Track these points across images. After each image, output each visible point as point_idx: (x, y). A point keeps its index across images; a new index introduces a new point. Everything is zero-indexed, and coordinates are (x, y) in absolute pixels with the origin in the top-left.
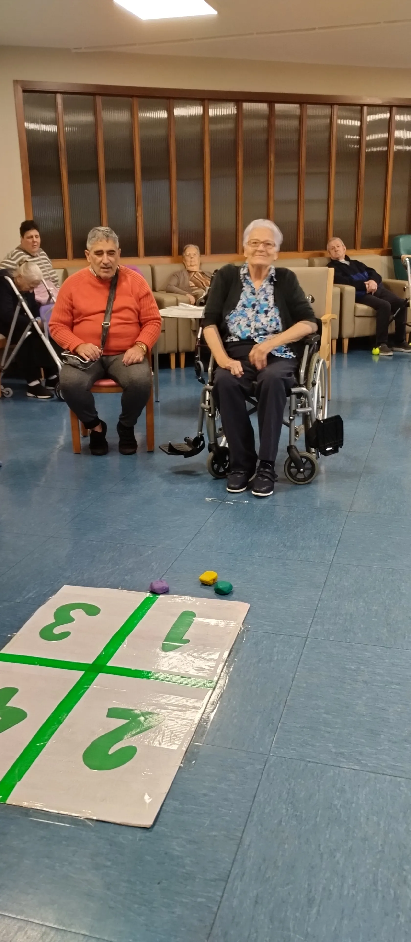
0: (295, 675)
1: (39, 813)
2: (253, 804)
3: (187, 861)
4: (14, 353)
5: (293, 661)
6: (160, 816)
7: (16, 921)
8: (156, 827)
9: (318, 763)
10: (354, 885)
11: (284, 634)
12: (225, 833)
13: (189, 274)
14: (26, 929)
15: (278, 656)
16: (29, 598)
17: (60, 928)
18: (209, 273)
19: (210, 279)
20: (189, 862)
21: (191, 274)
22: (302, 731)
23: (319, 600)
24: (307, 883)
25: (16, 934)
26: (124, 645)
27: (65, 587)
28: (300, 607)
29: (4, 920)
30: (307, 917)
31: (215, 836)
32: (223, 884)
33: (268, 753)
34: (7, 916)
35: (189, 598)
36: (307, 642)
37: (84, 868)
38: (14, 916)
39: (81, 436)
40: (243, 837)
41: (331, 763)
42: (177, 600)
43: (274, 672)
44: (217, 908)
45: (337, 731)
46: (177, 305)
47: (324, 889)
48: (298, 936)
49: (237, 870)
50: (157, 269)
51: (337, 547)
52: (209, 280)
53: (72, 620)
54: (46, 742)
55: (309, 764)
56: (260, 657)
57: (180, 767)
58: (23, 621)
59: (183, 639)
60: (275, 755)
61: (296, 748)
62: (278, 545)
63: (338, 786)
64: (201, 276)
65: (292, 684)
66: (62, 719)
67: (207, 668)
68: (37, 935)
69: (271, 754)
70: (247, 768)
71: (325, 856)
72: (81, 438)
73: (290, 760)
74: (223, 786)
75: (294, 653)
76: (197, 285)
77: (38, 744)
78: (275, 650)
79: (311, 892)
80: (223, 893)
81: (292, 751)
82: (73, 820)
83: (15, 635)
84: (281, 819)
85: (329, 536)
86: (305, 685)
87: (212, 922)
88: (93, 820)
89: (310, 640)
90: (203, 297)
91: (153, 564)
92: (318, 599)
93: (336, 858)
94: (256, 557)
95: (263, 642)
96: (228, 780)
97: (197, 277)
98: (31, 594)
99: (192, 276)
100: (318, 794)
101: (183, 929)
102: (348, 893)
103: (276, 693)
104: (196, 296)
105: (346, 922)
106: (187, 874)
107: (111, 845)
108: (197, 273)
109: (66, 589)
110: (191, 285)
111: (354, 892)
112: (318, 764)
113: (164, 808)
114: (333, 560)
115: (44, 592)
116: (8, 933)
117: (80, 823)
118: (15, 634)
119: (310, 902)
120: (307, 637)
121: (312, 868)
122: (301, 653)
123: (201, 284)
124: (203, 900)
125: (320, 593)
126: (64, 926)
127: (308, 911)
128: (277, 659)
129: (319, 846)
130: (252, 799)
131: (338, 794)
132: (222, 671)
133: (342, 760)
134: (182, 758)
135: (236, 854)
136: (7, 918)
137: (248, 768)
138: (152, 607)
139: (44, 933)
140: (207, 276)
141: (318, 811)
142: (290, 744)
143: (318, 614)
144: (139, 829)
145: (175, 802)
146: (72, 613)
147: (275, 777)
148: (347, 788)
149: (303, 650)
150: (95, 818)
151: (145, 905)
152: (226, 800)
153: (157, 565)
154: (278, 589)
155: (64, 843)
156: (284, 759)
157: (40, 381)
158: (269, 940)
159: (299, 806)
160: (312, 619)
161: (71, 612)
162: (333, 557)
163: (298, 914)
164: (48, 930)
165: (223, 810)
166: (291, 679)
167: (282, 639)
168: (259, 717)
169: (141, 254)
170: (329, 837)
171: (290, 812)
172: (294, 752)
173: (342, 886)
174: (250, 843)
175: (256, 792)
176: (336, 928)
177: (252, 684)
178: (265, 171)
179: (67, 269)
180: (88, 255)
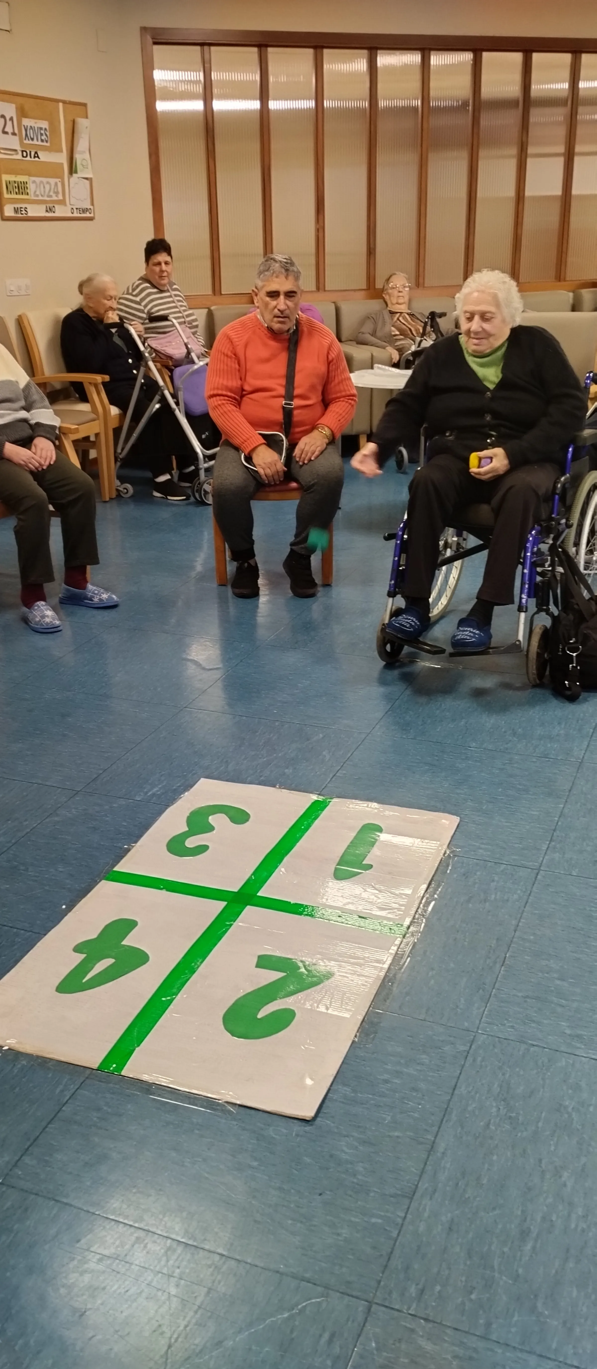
0: (519, 921)
1: (163, 1090)
2: (451, 1098)
3: (360, 1168)
4: (135, 435)
5: (517, 903)
6: (324, 1105)
7: (132, 1230)
8: (318, 1119)
9: (545, 1048)
10: (585, 1217)
11: (505, 863)
12: (412, 1134)
13: (392, 316)
14: (146, 1241)
15: (496, 894)
16: (154, 795)
17: (189, 1243)
18: (422, 314)
19: (423, 324)
20: (361, 1169)
21: (395, 316)
22: (525, 1001)
23: (560, 817)
24: (520, 1208)
25: (133, 1246)
26: (282, 869)
27: (202, 779)
28: (532, 824)
29: (117, 1227)
30: (519, 1254)
31: (398, 1137)
32: (406, 1201)
33: (475, 1030)
34: (121, 1222)
35: (375, 805)
36: (539, 877)
37: (222, 1167)
38: (131, 1223)
39: (228, 559)
40: (437, 1141)
41: (563, 1049)
42: (357, 807)
43: (490, 917)
44: (397, 1232)
45: (575, 1005)
46: (372, 368)
47: (544, 1218)
48: (504, 1278)
49: (427, 1185)
50: (346, 309)
51: (591, 738)
52: (421, 326)
53: (212, 829)
54: (174, 997)
55: (532, 1049)
56: (470, 895)
57: (353, 1042)
58: (145, 827)
59: (364, 863)
60: (485, 1033)
61: (515, 1025)
62: (505, 732)
63: (570, 1081)
64: (409, 319)
65: (514, 934)
66: (196, 966)
67: (396, 906)
68: (160, 1250)
69: (480, 1032)
70: (445, 1049)
71: (548, 1176)
72: (227, 563)
73: (505, 1041)
74: (411, 1071)
75: (519, 892)
76: (402, 333)
77: (164, 999)
78: (493, 885)
79: (525, 1220)
80: (406, 1213)
81: (509, 1030)
82: (210, 1103)
83: (133, 846)
84: (490, 1120)
85: (580, 722)
86: (532, 937)
87: (390, 1250)
88: (235, 1104)
89: (543, 875)
90: (410, 352)
91: (324, 753)
92: (559, 814)
93: (563, 1179)
94: (471, 749)
95: (475, 874)
96: (418, 1064)
97: (403, 321)
98: (155, 790)
99: (395, 319)
100: (542, 1090)
101: (350, 1257)
102: (577, 1226)
103: (491, 946)
104: (401, 350)
105: (571, 1264)
106: (358, 1184)
107: (258, 1140)
108: (403, 315)
109: (204, 784)
110: (393, 333)
111: (585, 1226)
113: (330, 1095)
115: (174, 787)
116: (122, 1245)
117: (220, 1108)
118: (133, 844)
119: (524, 1234)
120: (539, 870)
121: (530, 1189)
122: (529, 892)
123: (409, 332)
124: (380, 1221)
125: (562, 806)
126: (195, 1240)
127: (520, 1247)
128: (495, 899)
129: (540, 1161)
130: (451, 1091)
131: (570, 1091)
132: (417, 911)
133: (578, 1045)
134: (356, 1029)
135: (426, 1164)
136: (121, 1225)
137: (447, 1048)
138: (321, 815)
139: (169, 1249)
140: (418, 319)
141: (542, 1113)
142: (506, 1019)
143: (558, 836)
144: (296, 1121)
145: (345, 1088)
146: (212, 819)
147: (483, 1063)
148: (583, 1084)
149: (532, 888)
150: (238, 1102)
151: (301, 1222)
152: (414, 1089)
153: (331, 754)
154: (502, 797)
155: (197, 1132)
156: (497, 1039)
157: (171, 475)
158: (466, 1280)
159: (515, 1105)
160: (548, 842)
161: (210, 818)
162: (585, 754)
163: (506, 1250)
164: (175, 1244)
165: (410, 1103)
166: (513, 928)
167: (502, 871)
168: (465, 979)
169: (321, 286)
170: (555, 1150)
171: (503, 1112)
172: (512, 1030)
173: (569, 1215)
174: (446, 1149)
175: (457, 1083)
176: (557, 1272)
177: (458, 931)
178: (514, 151)
179: (212, 308)
180: (256, 295)
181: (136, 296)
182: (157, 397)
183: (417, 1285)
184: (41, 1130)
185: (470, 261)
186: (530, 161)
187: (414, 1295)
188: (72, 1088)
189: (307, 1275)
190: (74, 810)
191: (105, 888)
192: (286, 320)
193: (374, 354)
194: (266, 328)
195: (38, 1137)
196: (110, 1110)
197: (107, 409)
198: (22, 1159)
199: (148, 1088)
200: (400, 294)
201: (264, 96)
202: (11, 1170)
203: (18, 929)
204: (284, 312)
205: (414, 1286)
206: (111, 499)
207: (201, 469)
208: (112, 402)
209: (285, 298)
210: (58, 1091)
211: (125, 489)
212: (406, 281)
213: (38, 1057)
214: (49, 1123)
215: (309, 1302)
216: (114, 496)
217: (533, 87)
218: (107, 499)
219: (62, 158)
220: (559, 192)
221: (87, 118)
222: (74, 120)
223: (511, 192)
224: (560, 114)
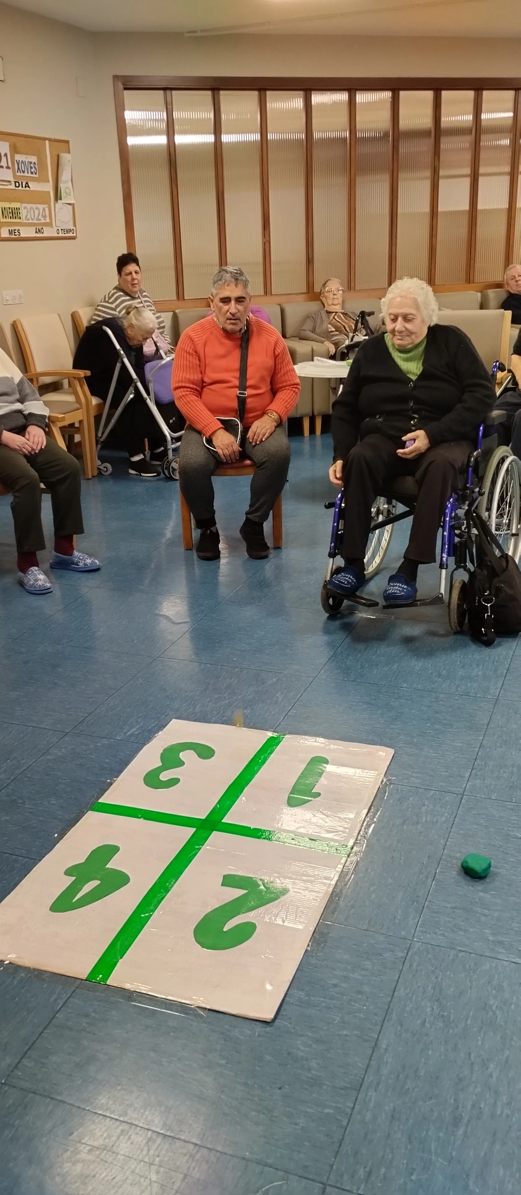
0: (447, 841)
1: (143, 997)
2: (392, 999)
3: (313, 1064)
4: (113, 421)
5: (444, 824)
6: (282, 1008)
7: (118, 1123)
8: (277, 1020)
9: (471, 953)
10: (509, 1104)
11: (434, 789)
12: (358, 1032)
13: (328, 316)
14: (130, 1134)
15: (427, 817)
16: (132, 735)
17: (167, 1134)
18: (354, 313)
19: (355, 322)
20: (315, 1065)
21: (331, 315)
22: (454, 912)
23: (480, 747)
24: (453, 1098)
25: (119, 1138)
26: (242, 798)
27: (174, 721)
28: (456, 755)
29: (105, 1121)
30: (453, 1138)
31: (346, 1035)
32: (355, 1093)
33: (411, 938)
34: (108, 1117)
35: (322, 740)
36: (463, 801)
37: (195, 1065)
38: (117, 1117)
39: (193, 527)
40: (380, 1038)
41: (487, 954)
42: (306, 742)
43: (421, 838)
44: (347, 1121)
45: (496, 914)
46: (313, 360)
47: (473, 1106)
48: (440, 1160)
49: (371, 1078)
50: (288, 309)
51: (505, 678)
52: (353, 323)
53: (183, 763)
54: (152, 913)
55: (460, 954)
56: (405, 818)
57: (306, 950)
58: (125, 763)
59: (313, 791)
60: (420, 941)
61: (445, 933)
62: (432, 674)
63: (494, 982)
64: (343, 318)
65: (443, 852)
66: (170, 886)
67: (341, 829)
68: (142, 1141)
69: (415, 940)
70: (385, 955)
71: (476, 1068)
72: (193, 530)
73: (437, 947)
74: (356, 976)
75: (446, 814)
76: (338, 329)
77: (143, 916)
78: (424, 809)
79: (457, 1109)
80: (355, 1104)
81: (440, 937)
82: (183, 1008)
83: (115, 781)
84: (425, 1019)
85: (495, 663)
86: (458, 855)
87: (341, 1137)
88: (205, 1009)
89: (467, 799)
90: (345, 345)
91: (277, 695)
92: (479, 744)
93: (489, 1070)
94: (402, 689)
95: (408, 799)
96: (363, 969)
97: (338, 319)
98: (133, 730)
99: (332, 318)
100: (470, 991)
101: (307, 1144)
102: (502, 1113)
103: (423, 863)
104: (336, 344)
105: (497, 1147)
106: (312, 1079)
107: (225, 1040)
108: (337, 314)
109: (175, 724)
110: (330, 330)
111: (509, 1112)
112: (472, 955)
113: (287, 999)
114: (499, 695)
115: (150, 728)
116: (109, 1137)
117: (191, 1012)
118: (115, 779)
119: (457, 1120)
120: (463, 795)
121: (460, 1080)
122: (455, 814)
123: (343, 329)
124: (331, 1111)
125: (481, 738)
126: (172, 1131)
127: (454, 1131)
128: (426, 821)
129: (470, 1054)
130: (391, 994)
131: (494, 992)
132: (359, 833)
133: (500, 950)
134: (309, 939)
135: (371, 1059)
136: (109, 1119)
137: (387, 955)
138: (276, 750)
139: (150, 1140)
140: (350, 317)
141: (470, 1012)
142: (438, 928)
143: (479, 765)
144: (258, 1023)
145: (300, 993)
146: (182, 755)
147: (418, 968)
148: (505, 984)
149: (458, 810)
150: (208, 1007)
151: (264, 1114)
152: (359, 992)
153: (283, 695)
154: (430, 731)
155: (172, 1034)
156: (430, 946)
157: (144, 455)
158: (407, 1162)
159: (447, 1005)
160: (470, 770)
161: (181, 754)
162: (500, 692)
163: (441, 1134)
164: (154, 1136)
165: (356, 1005)
166: (442, 846)
167: (432, 796)
168: (402, 893)
169: (268, 291)
170: (482, 1044)
171: (437, 1011)
172: (443, 938)
173: (495, 1103)
174: (388, 1046)
175: (396, 985)
176: (485, 1154)
177: (394, 851)
178: (428, 173)
179: (177, 311)
180: (212, 301)
181: (112, 303)
182: (131, 389)
183: (365, 1168)
184: (37, 1036)
185: (393, 267)
186: (442, 182)
187: (362, 1177)
188: (65, 997)
189: (270, 1161)
190: (63, 749)
191: (91, 817)
192: (238, 321)
193: (314, 348)
194: (222, 329)
195: (35, 1041)
196: (97, 1016)
197: (89, 400)
198: (21, 1061)
199: (130, 995)
200: (335, 297)
201: (217, 131)
202: (12, 1071)
203: (16, 855)
204: (235, 315)
205: (362, 1169)
206: (93, 476)
208: (93, 394)
209: (236, 303)
210: (52, 1000)
211: (105, 467)
212: (339, 286)
213: (34, 969)
214: (45, 1028)
215: (272, 1185)
216: (96, 474)
217: (443, 119)
218: (90, 477)
219: (49, 187)
220: (466, 207)
221: (69, 153)
222: (58, 155)
223: (427, 209)
224: (466, 141)
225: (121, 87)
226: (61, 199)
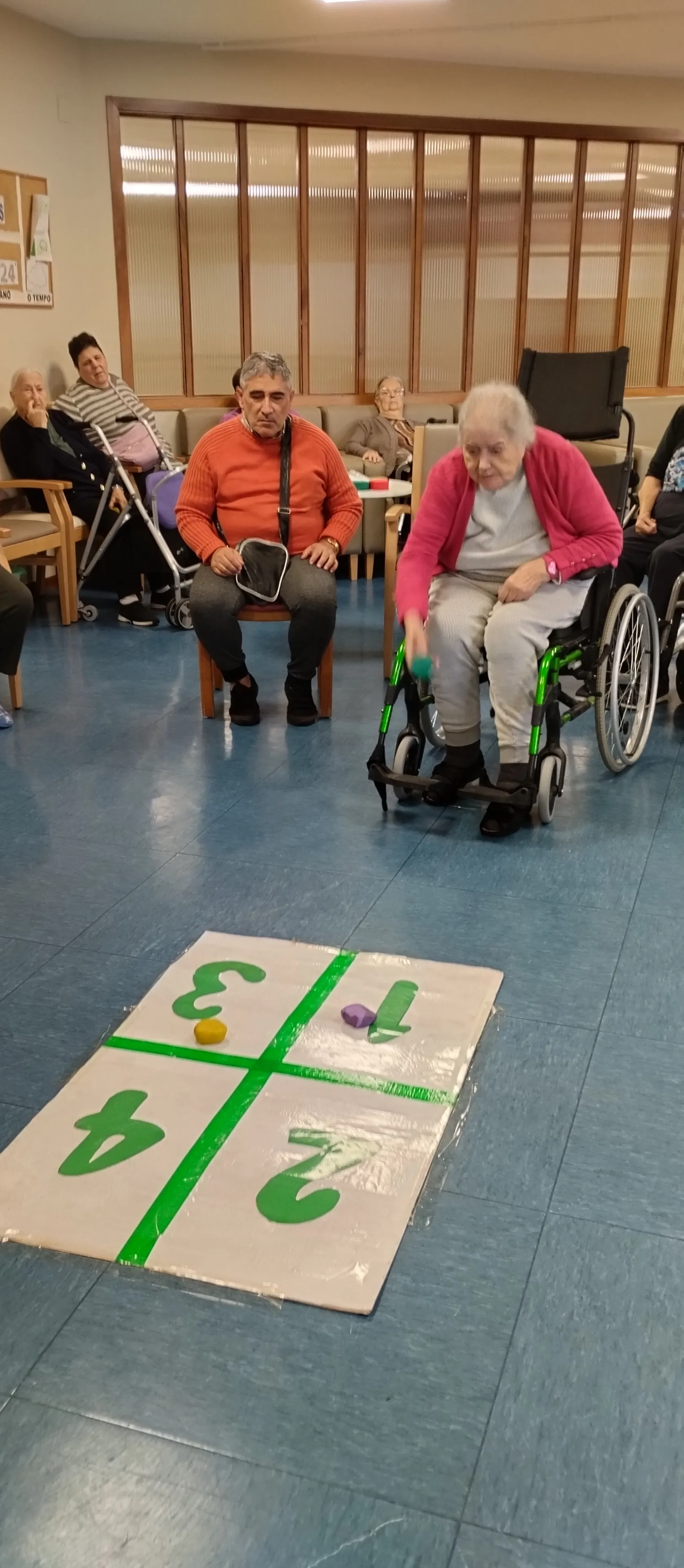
0: (582, 1089)
2: (526, 1287)
3: (430, 1367)
5: (577, 1068)
6: (382, 1298)
7: (173, 1446)
8: (378, 1314)
9: (626, 1228)
11: (560, 1023)
12: (486, 1328)
14: (190, 1460)
15: (553, 1058)
16: (152, 951)
20: (432, 1369)
22: (598, 1177)
23: (615, 971)
24: (618, 1409)
25: (176, 1464)
27: (207, 935)
28: (585, 980)
29: (155, 1443)
30: (622, 1461)
31: (471, 1332)
32: (488, 1404)
33: (545, 1210)
34: (159, 1437)
35: (406, 960)
36: (599, 1038)
37: (271, 1369)
38: (171, 1438)
40: (515, 1336)
41: (647, 1228)
42: (386, 962)
43: (548, 1084)
44: (481, 1440)
45: (654, 1179)
47: (645, 1420)
48: (608, 1489)
49: (509, 1386)
50: (332, 414)
51: (640, 886)
53: (223, 988)
54: (198, 1177)
55: (612, 1230)
56: (524, 1059)
57: (408, 1225)
58: (144, 987)
59: (400, 1024)
60: (557, 1213)
61: (590, 1204)
62: (544, 879)
63: (659, 1265)
64: (405, 428)
65: (579, 1102)
66: (219, 1143)
67: (441, 1072)
68: (208, 1469)
69: (551, 1211)
70: (513, 1231)
71: (645, 1371)
73: (581, 1221)
74: (477, 1256)
75: (579, 1055)
77: (183, 1181)
78: (548, 1048)
79: (624, 1423)
80: (489, 1419)
81: (583, 1208)
82: (248, 1297)
83: (133, 1009)
84: (573, 1311)
85: (625, 868)
86: (598, 1106)
87: (475, 1461)
88: (277, 1300)
89: (603, 1036)
91: (343, 903)
92: (613, 969)
93: (663, 1375)
94: (509, 897)
95: (527, 1036)
96: (485, 1249)
98: (153, 945)
100: (628, 1275)
101: (430, 1470)
103: (553, 1116)
106: (430, 1387)
107: (309, 1338)
109: (208, 938)
112: (626, 1230)
113: (388, 1286)
114: (634, 907)
115: (175, 942)
116: (163, 1463)
117: (261, 1303)
118: (134, 1007)
119: (625, 1438)
120: (598, 1030)
121: (626, 1387)
122: (589, 1055)
124: (459, 1428)
125: (616, 960)
127: (622, 1453)
128: (553, 1063)
129: (635, 1355)
130: (525, 1279)
131: (660, 1277)
132: (465, 1078)
133: (664, 1224)
134: (410, 1211)
135: (505, 1362)
137: (516, 1230)
138: (346, 972)
139: (217, 1466)
141: (630, 1301)
142: (580, 1197)
143: (615, 994)
144: (350, 1317)
145: (405, 1278)
146: (222, 977)
147: (558, 1247)
148: (673, 1267)
149: (593, 1050)
150: (281, 1297)
151: (370, 1432)
152: (484, 1277)
153: (350, 903)
154: (548, 951)
155: (238, 1331)
156: (572, 1219)
157: (139, 596)
158: (564, 1492)
159: (599, 1293)
160: (604, 1001)
161: (221, 975)
162: (635, 902)
163: (606, 1457)
164: (224, 1461)
165: (481, 1293)
166: (575, 1095)
167: (558, 1031)
168: (528, 1153)
169: (305, 389)
170: (650, 1342)
171: (586, 1300)
172: (588, 1209)
173: (673, 1416)
174: (526, 1345)
175: (531, 1269)
176: (666, 1480)
177: (514, 1100)
178: (515, 249)
179: (184, 410)
180: (241, 395)
182: (128, 508)
183: (510, 1500)
184: (55, 1334)
185: (468, 365)
186: (532, 261)
187: (507, 1511)
188: (88, 1284)
189: (383, 1492)
190: (60, 968)
191: (104, 1055)
192: (273, 424)
194: (252, 434)
195: (52, 1341)
196: (134, 1308)
198: (35, 1367)
199: (176, 1282)
200: (393, 400)
201: (242, 181)
202: (24, 1380)
203: (7, 1103)
204: (269, 416)
205: (506, 1502)
206: (72, 622)
207: (177, 589)
208: (75, 513)
209: (270, 400)
210: (71, 1287)
211: (88, 611)
212: (399, 385)
213: (43, 1249)
214: (65, 1324)
215: (387, 1523)
216: (76, 619)
217: (535, 179)
218: (69, 623)
219: (19, 238)
220: (563, 295)
221: (46, 194)
222: (32, 197)
223: (513, 294)
224: (565, 210)
225: (116, 111)
226: (34, 254)
